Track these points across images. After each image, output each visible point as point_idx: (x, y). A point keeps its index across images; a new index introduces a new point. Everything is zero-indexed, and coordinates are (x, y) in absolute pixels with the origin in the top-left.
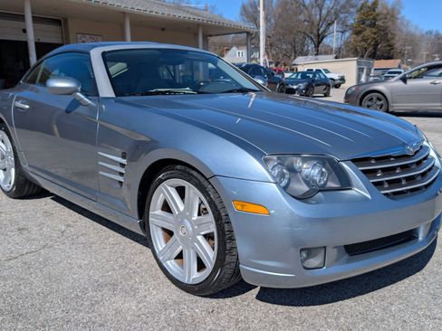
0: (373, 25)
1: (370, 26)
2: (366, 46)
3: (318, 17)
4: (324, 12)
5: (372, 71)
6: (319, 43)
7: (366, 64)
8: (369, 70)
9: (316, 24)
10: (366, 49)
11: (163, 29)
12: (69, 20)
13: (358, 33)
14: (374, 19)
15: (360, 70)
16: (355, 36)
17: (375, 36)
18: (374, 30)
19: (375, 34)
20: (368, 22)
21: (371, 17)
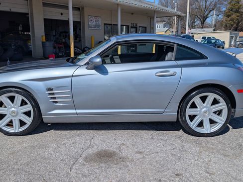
0: (237, 11)
1: (235, 12)
2: (232, 23)
3: (204, 6)
4: (208, 3)
5: (238, 38)
6: (204, 21)
7: (235, 34)
8: (236, 37)
9: (203, 10)
10: (232, 25)
11: (132, 14)
12: (85, 8)
13: (228, 16)
14: (239, 8)
15: (232, 38)
16: (226, 18)
17: (238, 18)
18: (238, 14)
19: (238, 17)
20: (234, 10)
21: (237, 7)
